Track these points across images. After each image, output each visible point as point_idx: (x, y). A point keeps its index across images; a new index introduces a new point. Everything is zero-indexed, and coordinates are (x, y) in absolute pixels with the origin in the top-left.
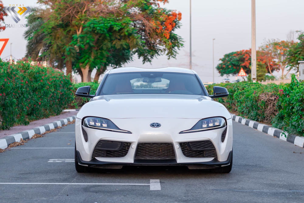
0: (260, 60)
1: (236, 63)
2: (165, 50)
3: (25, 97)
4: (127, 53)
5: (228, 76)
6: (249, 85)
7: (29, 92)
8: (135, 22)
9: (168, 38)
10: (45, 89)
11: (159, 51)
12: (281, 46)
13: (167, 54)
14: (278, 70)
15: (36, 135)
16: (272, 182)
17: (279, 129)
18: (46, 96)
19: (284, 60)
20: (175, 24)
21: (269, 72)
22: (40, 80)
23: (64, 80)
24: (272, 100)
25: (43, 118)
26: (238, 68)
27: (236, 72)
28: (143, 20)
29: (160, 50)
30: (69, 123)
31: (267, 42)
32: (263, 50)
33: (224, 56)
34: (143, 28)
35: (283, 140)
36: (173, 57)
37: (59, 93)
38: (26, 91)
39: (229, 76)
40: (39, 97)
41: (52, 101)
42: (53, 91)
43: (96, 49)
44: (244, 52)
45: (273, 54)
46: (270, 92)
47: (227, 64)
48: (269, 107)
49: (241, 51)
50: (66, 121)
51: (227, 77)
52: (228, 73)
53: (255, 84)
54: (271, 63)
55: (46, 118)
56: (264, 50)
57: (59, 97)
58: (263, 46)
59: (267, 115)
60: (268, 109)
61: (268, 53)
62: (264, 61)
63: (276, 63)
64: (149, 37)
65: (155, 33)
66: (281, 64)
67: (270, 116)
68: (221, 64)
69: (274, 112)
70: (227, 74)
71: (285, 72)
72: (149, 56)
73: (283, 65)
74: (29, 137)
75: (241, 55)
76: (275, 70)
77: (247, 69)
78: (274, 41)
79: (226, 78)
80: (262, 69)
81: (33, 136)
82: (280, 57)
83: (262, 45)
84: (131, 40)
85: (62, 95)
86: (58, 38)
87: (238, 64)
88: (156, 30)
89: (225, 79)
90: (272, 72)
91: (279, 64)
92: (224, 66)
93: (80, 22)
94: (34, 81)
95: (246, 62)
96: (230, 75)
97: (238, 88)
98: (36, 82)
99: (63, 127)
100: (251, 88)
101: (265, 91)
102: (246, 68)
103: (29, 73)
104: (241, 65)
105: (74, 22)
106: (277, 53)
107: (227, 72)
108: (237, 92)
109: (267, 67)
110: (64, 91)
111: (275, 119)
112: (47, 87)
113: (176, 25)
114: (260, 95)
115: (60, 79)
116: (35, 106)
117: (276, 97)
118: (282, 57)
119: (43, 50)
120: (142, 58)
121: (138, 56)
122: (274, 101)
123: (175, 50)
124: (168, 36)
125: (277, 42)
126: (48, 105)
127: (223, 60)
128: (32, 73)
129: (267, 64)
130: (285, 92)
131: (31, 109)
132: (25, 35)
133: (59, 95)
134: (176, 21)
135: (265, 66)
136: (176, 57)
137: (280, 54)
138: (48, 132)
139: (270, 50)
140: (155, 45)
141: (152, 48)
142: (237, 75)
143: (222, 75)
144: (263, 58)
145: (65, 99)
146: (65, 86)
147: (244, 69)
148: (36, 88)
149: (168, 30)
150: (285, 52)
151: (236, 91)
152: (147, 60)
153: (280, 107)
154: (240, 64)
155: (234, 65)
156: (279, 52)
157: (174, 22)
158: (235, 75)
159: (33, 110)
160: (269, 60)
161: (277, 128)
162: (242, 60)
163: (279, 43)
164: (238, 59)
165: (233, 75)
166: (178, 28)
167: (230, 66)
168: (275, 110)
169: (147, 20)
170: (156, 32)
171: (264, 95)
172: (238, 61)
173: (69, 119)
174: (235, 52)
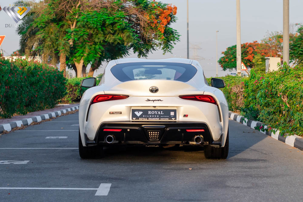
2: (161, 44)
3: (24, 90)
7: (27, 86)
8: (130, 17)
9: (163, 32)
10: (41, 83)
13: (163, 49)
15: (34, 123)
18: (42, 90)
22: (36, 75)
23: (58, 75)
25: (39, 110)
28: (137, 14)
29: (155, 44)
30: (63, 114)
31: (270, 35)
32: (266, 43)
33: (227, 49)
34: (138, 22)
35: (245, 125)
36: (169, 51)
37: (53, 87)
38: (25, 85)
40: (36, 91)
41: (47, 94)
42: (48, 85)
43: (90, 44)
44: (248, 45)
47: (230, 58)
48: (240, 98)
49: (244, 44)
50: (59, 112)
52: (231, 67)
55: (42, 110)
56: (268, 44)
57: (53, 91)
58: (265, 39)
64: (144, 31)
65: (150, 27)
68: (223, 58)
70: (230, 69)
72: (144, 51)
74: (28, 124)
75: (244, 48)
78: (277, 34)
81: (31, 123)
85: (56, 89)
86: (52, 33)
88: (150, 24)
92: (227, 60)
93: (73, 17)
94: (31, 77)
95: (249, 55)
98: (33, 77)
99: (57, 118)
102: (250, 61)
104: (244, 59)
105: (67, 17)
110: (58, 86)
112: (43, 81)
113: (171, 19)
114: (232, 88)
115: (54, 74)
116: (32, 98)
119: (36, 45)
120: (137, 53)
121: (133, 50)
123: (171, 44)
124: (163, 30)
125: (281, 35)
126: (44, 98)
127: (226, 53)
128: (30, 69)
130: (245, 84)
131: (29, 101)
133: (53, 89)
134: (172, 15)
138: (44, 121)
139: (273, 43)
140: (151, 39)
141: (147, 42)
143: (224, 70)
145: (59, 93)
146: (59, 81)
148: (33, 83)
149: (163, 24)
152: (142, 54)
154: (243, 57)
156: (282, 45)
157: (169, 16)
159: (30, 102)
162: (246, 53)
166: (173, 22)
167: (233, 60)
169: (141, 14)
171: (235, 88)
173: (63, 111)
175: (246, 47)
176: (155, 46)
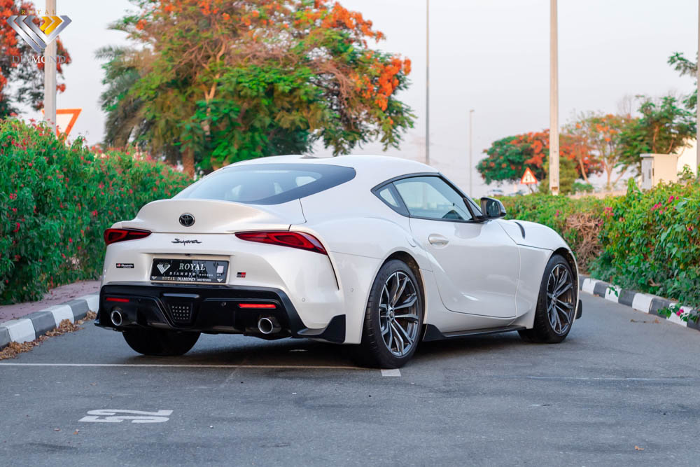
0: (565, 152)
1: (517, 159)
2: (378, 132)
4: (301, 137)
5: (499, 183)
6: (545, 199)
8: (319, 78)
9: (384, 109)
11: (365, 135)
12: (605, 125)
13: (383, 141)
14: (599, 173)
16: (594, 366)
17: (604, 283)
19: (611, 152)
20: (397, 81)
21: (581, 177)
22: (152, 188)
24: (590, 228)
26: (520, 168)
27: (517, 176)
28: (335, 73)
29: (368, 131)
31: (579, 118)
32: (570, 132)
33: (493, 144)
34: (336, 87)
35: (612, 302)
36: (393, 145)
39: (502, 183)
43: (243, 129)
44: (532, 136)
45: (589, 141)
46: (586, 211)
47: (498, 161)
48: (584, 242)
49: (525, 135)
51: (498, 186)
52: (500, 178)
53: (557, 197)
54: (586, 158)
56: (573, 134)
58: (569, 125)
59: (581, 255)
60: (583, 245)
61: (579, 139)
62: (572, 154)
63: (595, 158)
64: (347, 106)
65: (359, 99)
66: (606, 161)
67: (587, 257)
68: (486, 161)
69: (594, 251)
70: (498, 180)
71: (614, 177)
72: (346, 143)
73: (610, 162)
75: (526, 142)
76: (593, 173)
77: (537, 171)
78: (591, 116)
79: (496, 188)
80: (569, 171)
82: (603, 147)
83: (567, 123)
84: (311, 113)
86: (169, 108)
87: (521, 161)
88: (360, 92)
89: (494, 191)
90: (588, 176)
91: (602, 160)
92: (493, 164)
93: (211, 77)
94: (141, 190)
95: (535, 155)
96: (505, 182)
97: (525, 205)
100: (550, 206)
101: (577, 211)
102: (536, 168)
103: (133, 175)
104: (525, 163)
105: (199, 77)
106: (597, 139)
107: (498, 176)
108: (523, 213)
109: (578, 167)
111: (595, 263)
113: (400, 83)
114: (568, 219)
117: (599, 221)
118: (608, 146)
119: (137, 131)
120: (331, 148)
121: (324, 143)
122: (595, 228)
123: (398, 133)
124: (385, 105)
125: (599, 117)
127: (491, 152)
128: (138, 174)
129: (578, 161)
130: (615, 211)
132: (100, 100)
134: (401, 76)
135: (574, 165)
136: (400, 146)
137: (603, 141)
139: (584, 132)
140: (358, 122)
141: (353, 127)
142: (517, 181)
143: (488, 182)
144: (570, 149)
147: (532, 170)
149: (384, 94)
150: (615, 136)
151: (521, 212)
152: (342, 151)
153: (606, 240)
154: (523, 160)
155: (511, 162)
156: (601, 137)
157: (395, 78)
158: (514, 182)
160: (582, 153)
161: (600, 279)
162: (528, 152)
163: (601, 119)
164: (520, 151)
165: (511, 183)
166: (403, 88)
167: (504, 165)
168: (595, 247)
169: (343, 73)
170: (361, 97)
171: (575, 219)
172: (521, 154)
174: (514, 137)
175: (529, 141)
176: (368, 134)
